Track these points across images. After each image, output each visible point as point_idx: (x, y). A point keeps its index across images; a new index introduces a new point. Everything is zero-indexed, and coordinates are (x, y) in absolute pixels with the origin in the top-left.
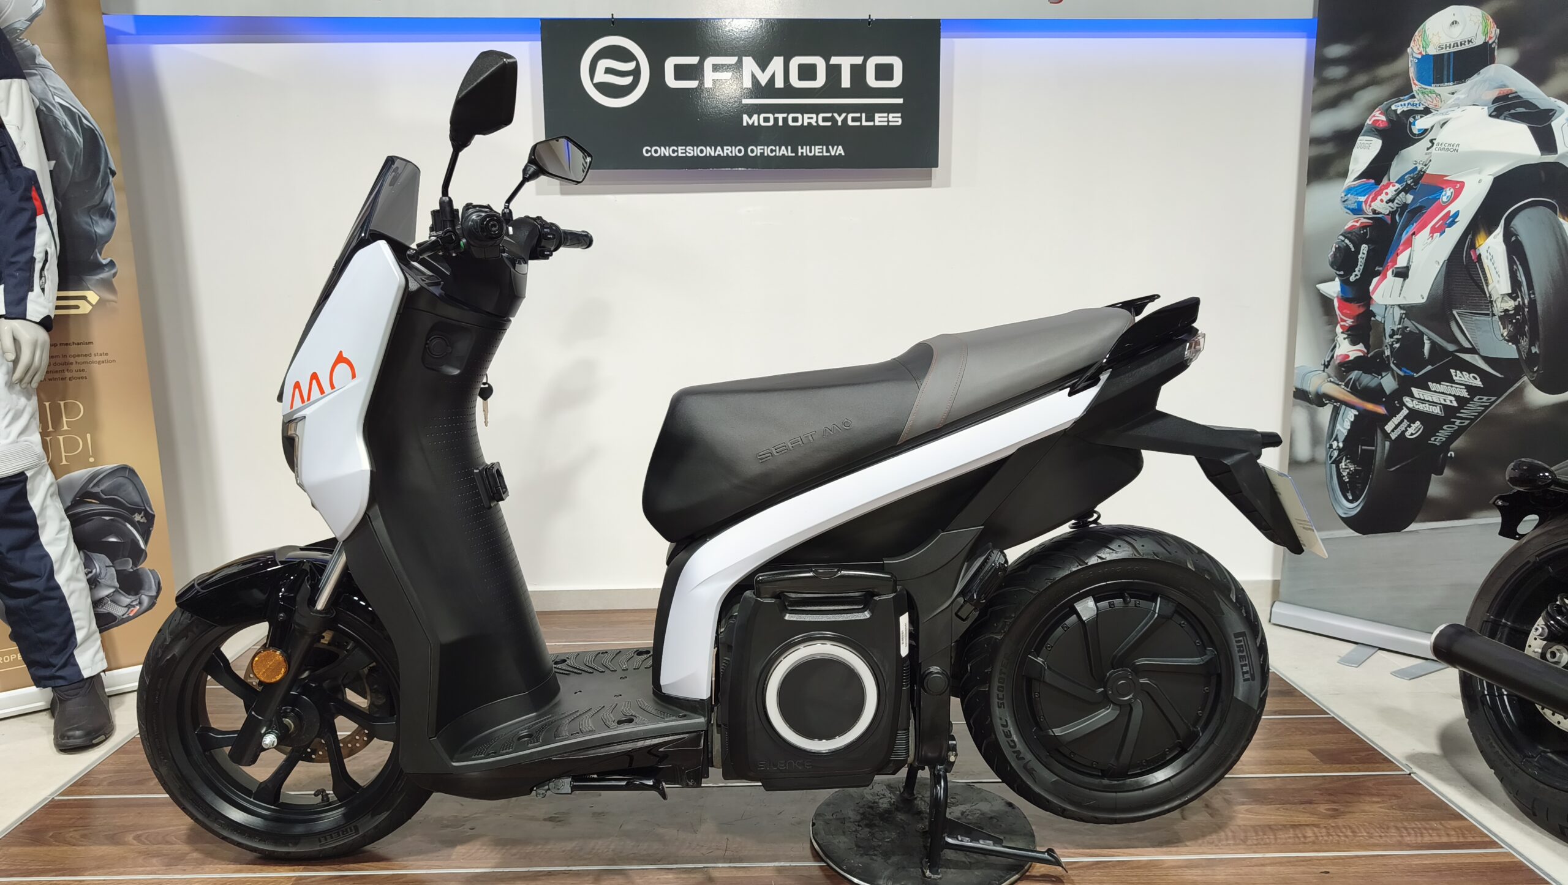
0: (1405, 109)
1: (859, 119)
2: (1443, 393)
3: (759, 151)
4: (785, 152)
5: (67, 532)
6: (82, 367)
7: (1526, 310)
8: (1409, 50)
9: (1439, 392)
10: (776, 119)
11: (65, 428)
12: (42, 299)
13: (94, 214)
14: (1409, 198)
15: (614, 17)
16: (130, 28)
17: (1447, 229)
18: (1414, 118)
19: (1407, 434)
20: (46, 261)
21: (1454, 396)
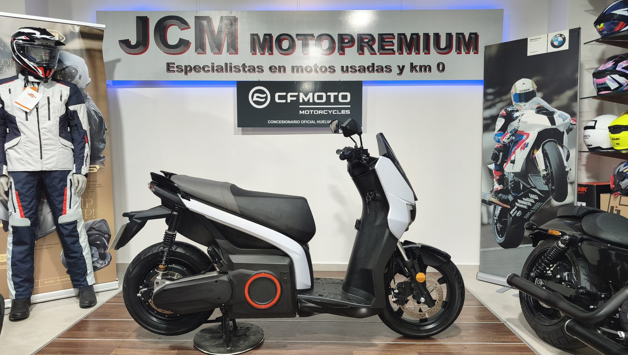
0: (511, 110)
1: (336, 112)
2: (527, 201)
3: (305, 122)
4: (313, 122)
5: (87, 239)
6: (94, 188)
7: (550, 175)
8: (511, 91)
9: (526, 201)
10: (310, 112)
11: (87, 207)
12: (86, 168)
13: (100, 142)
14: (514, 138)
15: (260, 80)
16: (111, 84)
17: (525, 148)
18: (514, 112)
19: (517, 215)
20: (87, 157)
21: (530, 202)
